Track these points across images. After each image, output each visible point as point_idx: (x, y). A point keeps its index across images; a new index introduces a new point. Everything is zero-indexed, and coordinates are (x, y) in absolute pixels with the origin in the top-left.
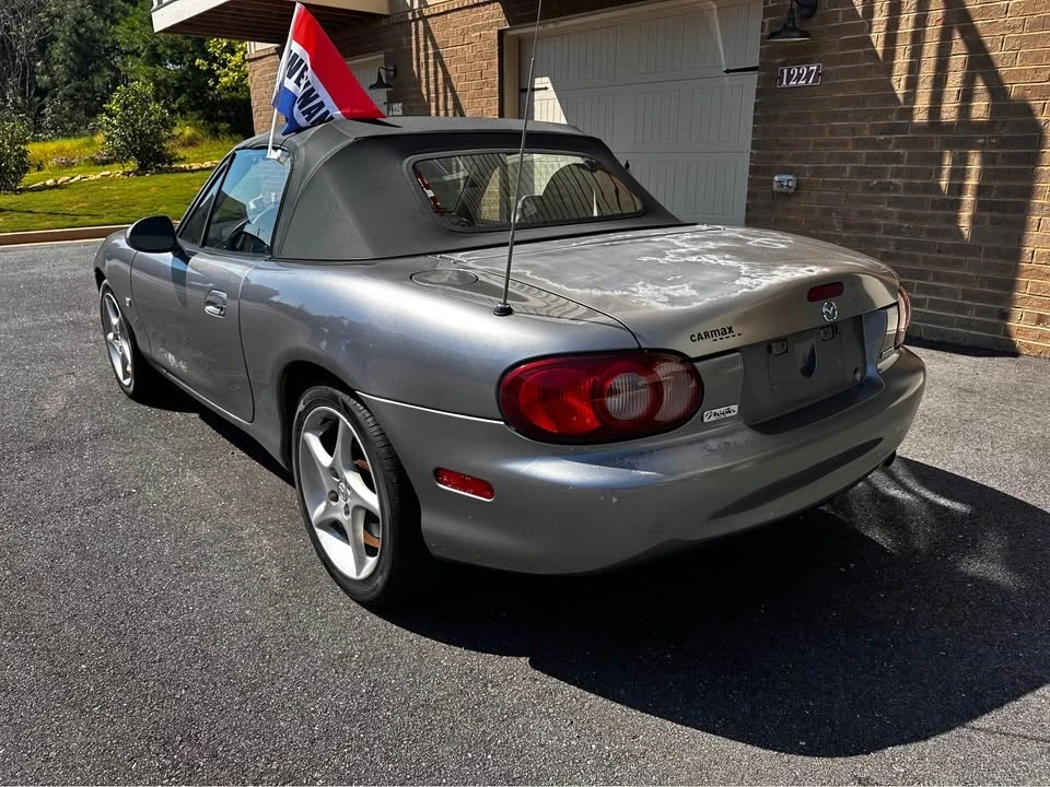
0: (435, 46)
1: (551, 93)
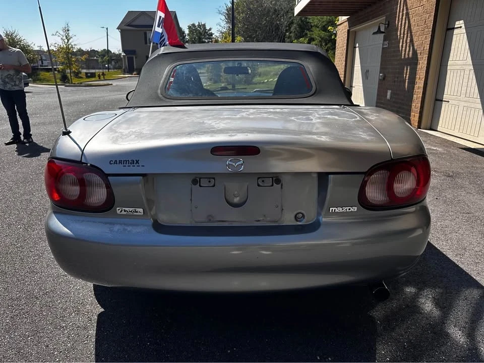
0: (407, 9)
1: (463, 30)
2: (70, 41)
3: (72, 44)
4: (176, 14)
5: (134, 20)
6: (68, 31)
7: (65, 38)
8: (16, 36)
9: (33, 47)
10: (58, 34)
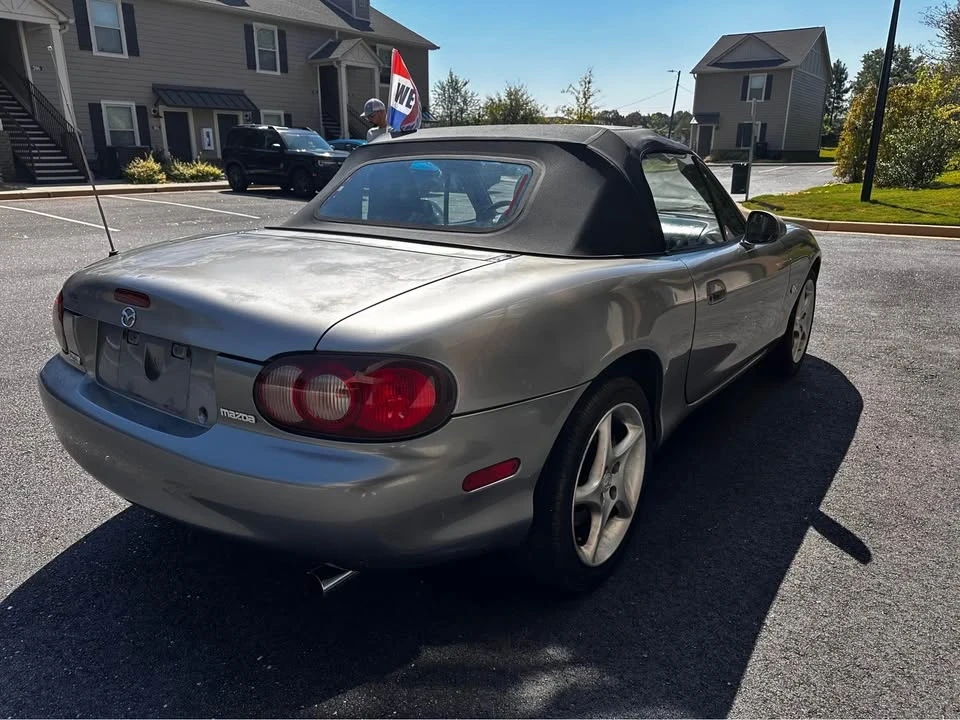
2: (589, 102)
3: (592, 106)
4: (824, 32)
5: (728, 53)
6: (589, 82)
7: (581, 96)
8: (522, 95)
9: (545, 112)
10: (571, 89)
